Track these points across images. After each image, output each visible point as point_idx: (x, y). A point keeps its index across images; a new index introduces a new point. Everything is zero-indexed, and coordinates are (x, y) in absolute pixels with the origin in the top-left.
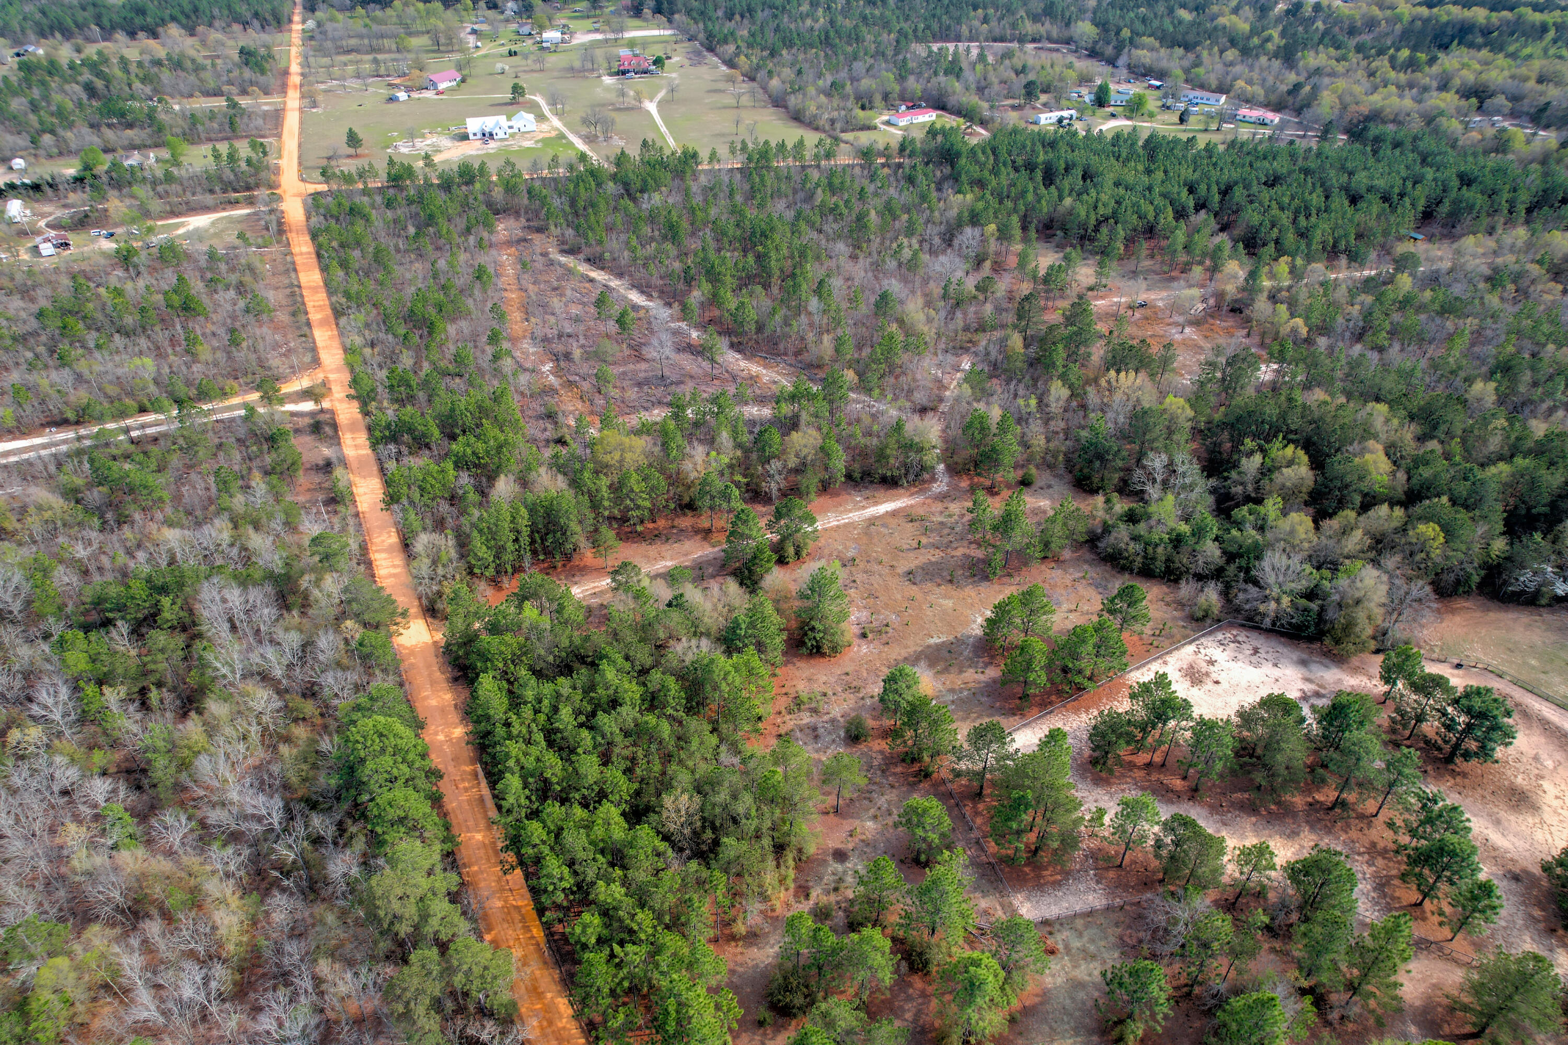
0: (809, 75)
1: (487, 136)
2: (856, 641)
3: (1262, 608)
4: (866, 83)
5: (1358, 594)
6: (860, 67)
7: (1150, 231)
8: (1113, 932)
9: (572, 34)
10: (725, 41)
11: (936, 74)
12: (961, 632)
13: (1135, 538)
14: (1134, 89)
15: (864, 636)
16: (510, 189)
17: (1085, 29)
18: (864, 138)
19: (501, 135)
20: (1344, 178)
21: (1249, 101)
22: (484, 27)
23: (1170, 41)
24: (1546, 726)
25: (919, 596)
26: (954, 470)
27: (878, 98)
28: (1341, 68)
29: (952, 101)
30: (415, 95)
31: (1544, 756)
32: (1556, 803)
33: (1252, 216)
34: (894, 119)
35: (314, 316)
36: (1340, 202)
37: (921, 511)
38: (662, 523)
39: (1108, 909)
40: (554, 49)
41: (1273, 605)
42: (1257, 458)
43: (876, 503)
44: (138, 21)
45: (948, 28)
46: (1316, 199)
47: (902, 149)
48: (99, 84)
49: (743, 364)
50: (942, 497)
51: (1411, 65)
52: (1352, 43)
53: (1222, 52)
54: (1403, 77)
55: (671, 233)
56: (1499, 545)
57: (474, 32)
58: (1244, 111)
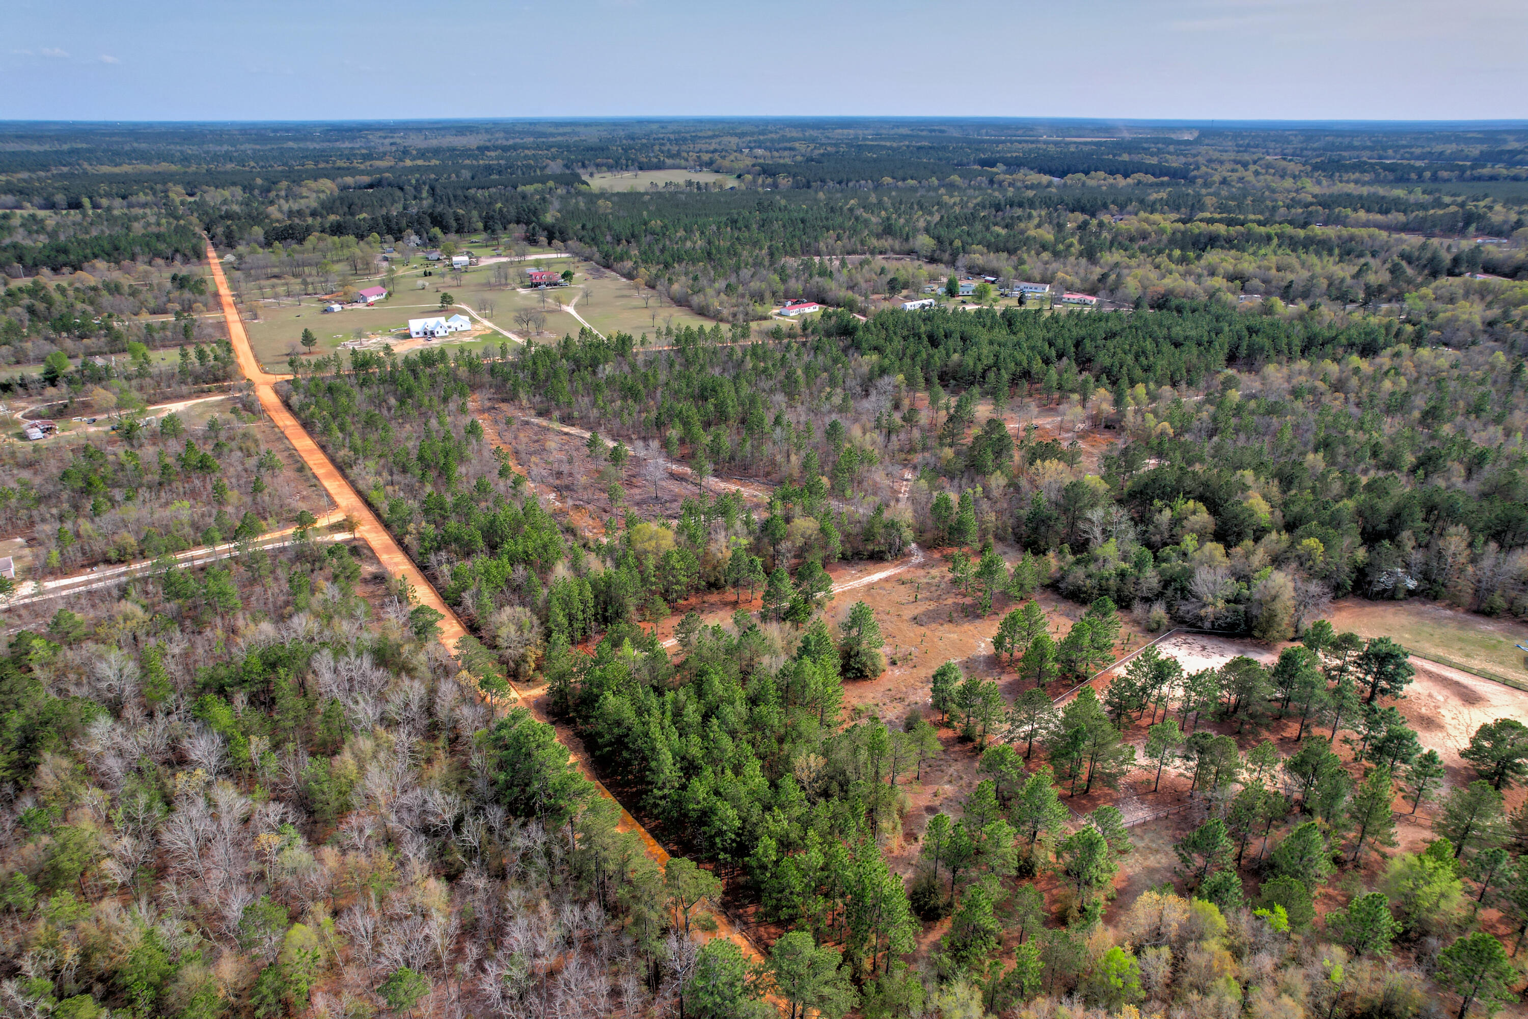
0: (703, 282)
1: (429, 334)
2: (887, 668)
3: (1202, 612)
4: (755, 285)
5: (1273, 592)
6: (746, 273)
7: (1026, 374)
8: (1167, 834)
9: (478, 258)
10: (621, 259)
11: (811, 276)
12: (972, 654)
13: (1089, 576)
14: (974, 284)
15: (894, 663)
16: (473, 367)
17: (924, 241)
18: (766, 325)
19: (442, 333)
20: (1165, 331)
21: (1070, 289)
22: (395, 255)
23: (995, 247)
24: (1430, 675)
25: (928, 633)
26: (926, 546)
27: (768, 295)
28: (1133, 262)
29: (830, 296)
30: (348, 307)
31: (1435, 694)
32: (1454, 722)
33: (1104, 359)
34: (784, 311)
35: (319, 472)
36: (1167, 347)
37: (909, 576)
38: (693, 600)
39: (1157, 819)
40: (465, 269)
41: (1210, 609)
42: (1167, 513)
43: (869, 574)
44: (62, 258)
45: (809, 245)
46: (1149, 345)
47: (804, 328)
48: (41, 306)
49: (723, 485)
50: (922, 566)
51: (1183, 260)
52: (1136, 246)
53: (1038, 254)
54: (1181, 268)
55: (630, 393)
56: (1361, 554)
57: (386, 259)
58: (1066, 296)
